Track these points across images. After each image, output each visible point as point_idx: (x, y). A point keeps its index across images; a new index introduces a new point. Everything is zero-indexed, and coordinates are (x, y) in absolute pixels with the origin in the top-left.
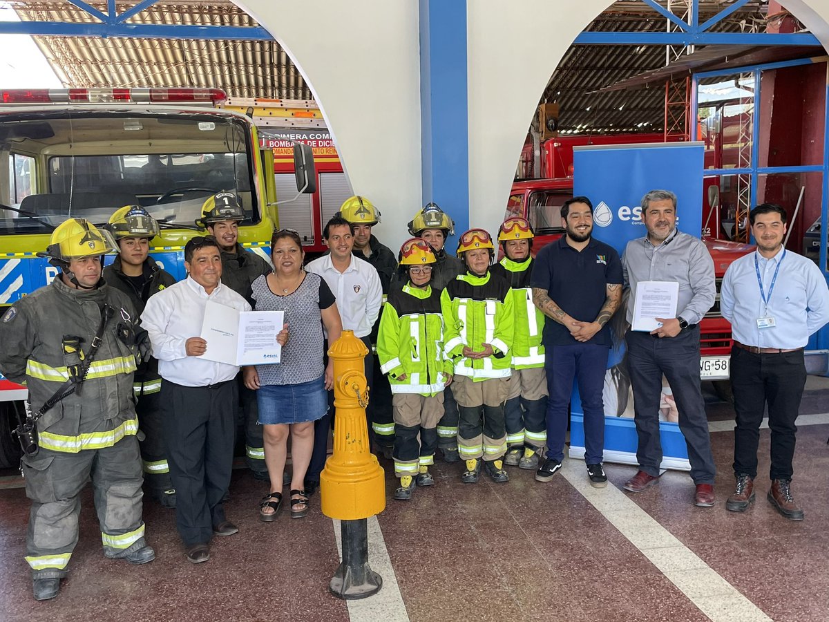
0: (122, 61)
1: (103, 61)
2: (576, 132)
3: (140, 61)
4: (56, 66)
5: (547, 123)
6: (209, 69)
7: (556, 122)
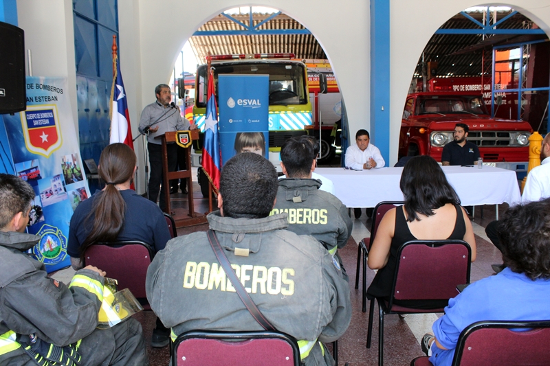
0: (223, 44)
1: (215, 44)
2: (447, 77)
3: (231, 44)
4: (194, 48)
5: (431, 71)
6: (262, 46)
7: (436, 71)
